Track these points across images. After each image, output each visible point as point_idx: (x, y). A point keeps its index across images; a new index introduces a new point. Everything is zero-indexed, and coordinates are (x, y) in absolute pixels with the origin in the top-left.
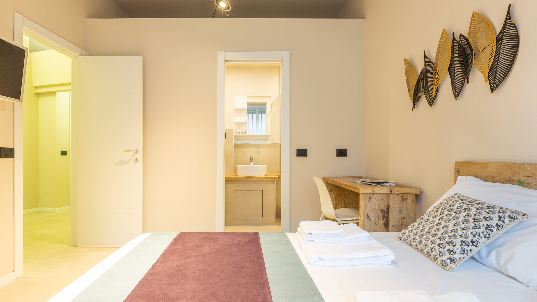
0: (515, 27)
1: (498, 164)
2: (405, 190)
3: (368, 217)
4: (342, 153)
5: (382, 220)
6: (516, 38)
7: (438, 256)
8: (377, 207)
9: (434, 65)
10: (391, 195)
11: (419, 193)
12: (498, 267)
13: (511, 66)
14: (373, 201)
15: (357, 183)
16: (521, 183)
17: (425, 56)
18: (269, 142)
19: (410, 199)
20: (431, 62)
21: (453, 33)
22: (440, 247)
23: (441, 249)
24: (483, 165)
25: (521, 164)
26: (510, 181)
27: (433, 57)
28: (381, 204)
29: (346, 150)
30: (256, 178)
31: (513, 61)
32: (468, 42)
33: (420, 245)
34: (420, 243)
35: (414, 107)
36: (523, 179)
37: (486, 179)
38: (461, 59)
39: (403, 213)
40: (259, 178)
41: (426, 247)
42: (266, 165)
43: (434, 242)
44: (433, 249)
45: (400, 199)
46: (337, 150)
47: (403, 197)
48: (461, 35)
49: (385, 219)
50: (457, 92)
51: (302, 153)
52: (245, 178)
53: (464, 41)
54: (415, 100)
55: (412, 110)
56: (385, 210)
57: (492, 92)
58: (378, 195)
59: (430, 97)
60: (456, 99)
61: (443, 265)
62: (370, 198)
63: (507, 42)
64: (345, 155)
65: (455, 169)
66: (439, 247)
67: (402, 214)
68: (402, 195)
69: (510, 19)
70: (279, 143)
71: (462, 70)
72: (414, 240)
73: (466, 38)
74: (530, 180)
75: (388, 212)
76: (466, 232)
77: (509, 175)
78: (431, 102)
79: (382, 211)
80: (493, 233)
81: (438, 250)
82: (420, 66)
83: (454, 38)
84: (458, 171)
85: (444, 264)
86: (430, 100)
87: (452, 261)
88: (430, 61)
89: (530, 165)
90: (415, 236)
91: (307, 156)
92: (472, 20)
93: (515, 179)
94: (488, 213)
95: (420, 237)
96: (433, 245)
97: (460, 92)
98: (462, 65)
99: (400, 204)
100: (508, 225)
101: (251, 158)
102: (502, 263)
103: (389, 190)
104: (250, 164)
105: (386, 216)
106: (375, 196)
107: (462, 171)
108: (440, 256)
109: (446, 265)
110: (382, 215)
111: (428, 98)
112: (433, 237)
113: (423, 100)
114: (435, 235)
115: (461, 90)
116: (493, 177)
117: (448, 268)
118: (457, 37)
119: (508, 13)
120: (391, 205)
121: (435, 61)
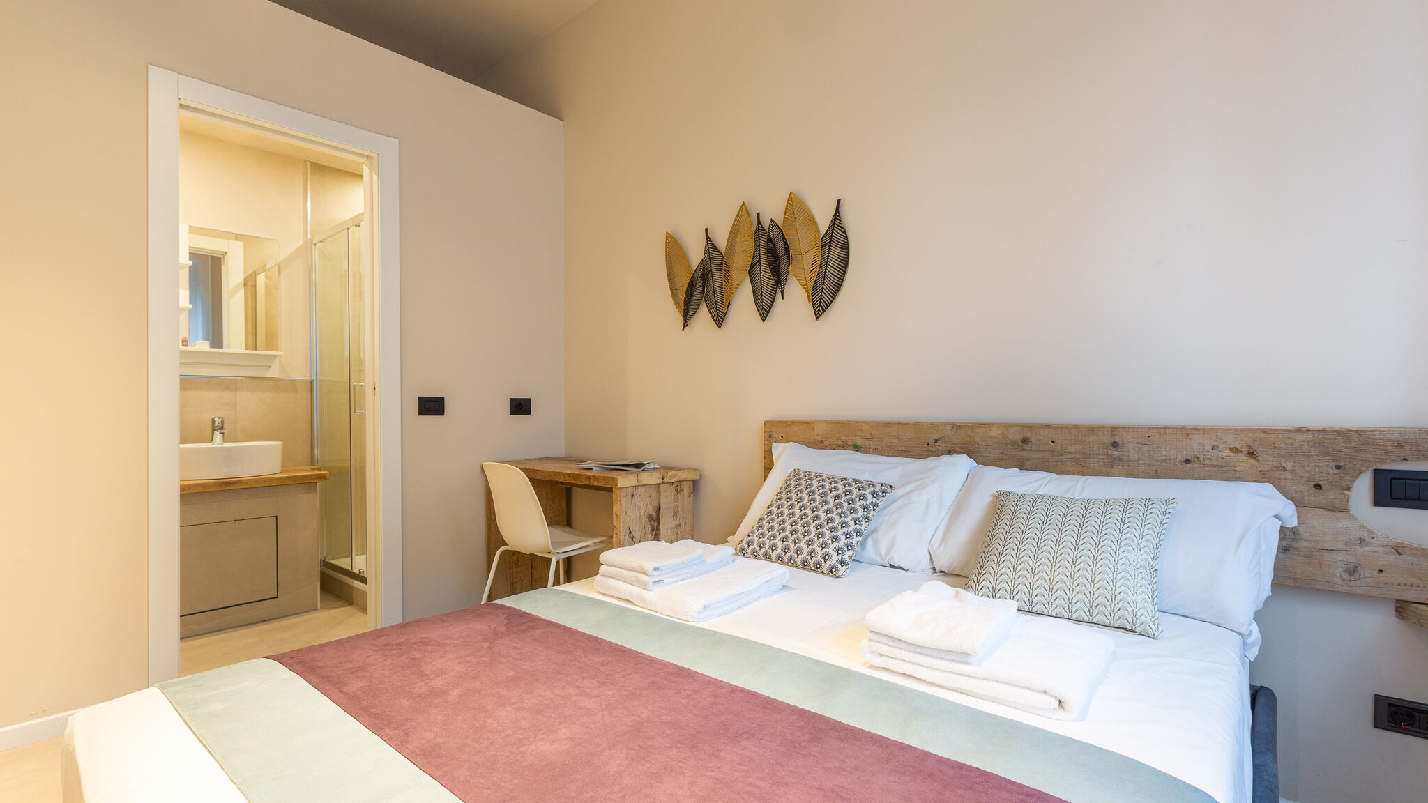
0: (845, 232)
1: (828, 422)
2: (682, 475)
3: (630, 533)
4: (520, 407)
5: (650, 536)
6: (846, 248)
7: (823, 561)
8: (642, 511)
9: (722, 256)
10: (662, 486)
11: (698, 478)
12: (879, 560)
13: (841, 285)
14: (636, 499)
15: (592, 469)
16: (857, 448)
17: (707, 239)
18: (273, 373)
19: (686, 488)
20: (719, 251)
21: (758, 214)
22: (822, 548)
23: (824, 550)
24: (808, 424)
25: (857, 422)
26: (844, 446)
27: (722, 241)
28: (649, 506)
29: (529, 399)
30: (256, 481)
31: (843, 280)
32: (783, 235)
33: (786, 553)
34: (786, 551)
35: (685, 325)
36: (859, 442)
37: (811, 445)
38: (771, 259)
39: (679, 517)
40: (265, 481)
41: (799, 553)
42: (279, 443)
43: (810, 543)
44: (812, 554)
45: (674, 492)
46: (512, 400)
47: (678, 486)
48: (772, 221)
49: (654, 533)
50: (764, 312)
51: (431, 406)
52: (215, 483)
53: (776, 231)
54: (688, 313)
55: (683, 330)
56: (654, 515)
57: (817, 318)
58: (644, 489)
59: (717, 310)
60: (764, 321)
61: (832, 572)
62: (633, 495)
63: (836, 252)
64: (528, 412)
65: (765, 432)
66: (820, 548)
67: (677, 517)
68: (676, 484)
69: (840, 220)
70: (308, 378)
71: (774, 277)
72: (774, 548)
73: (779, 228)
74: (867, 443)
75: (658, 519)
76: (845, 519)
77: (843, 438)
78: (719, 319)
79: (650, 517)
80: (871, 515)
81: (820, 552)
82: (696, 255)
83: (759, 223)
84: (770, 436)
85: (833, 570)
86: (718, 316)
87: (843, 563)
88: (716, 248)
89: (867, 423)
90: (772, 541)
91: (443, 415)
92: (788, 203)
93: (850, 442)
94: (859, 490)
95: (783, 541)
96: (811, 547)
97: (770, 310)
98: (772, 268)
99: (675, 502)
100: (881, 502)
101: (214, 422)
102: (883, 552)
103: (660, 476)
104: (212, 440)
105: (655, 526)
106: (640, 491)
107: (775, 435)
108: (826, 560)
109: (837, 570)
110: (649, 526)
111: (713, 311)
112: (805, 536)
113: (703, 315)
114: (806, 533)
115: (770, 308)
116: (822, 442)
117: (840, 573)
118: (766, 224)
119: (837, 211)
120: (662, 506)
121: (726, 251)
